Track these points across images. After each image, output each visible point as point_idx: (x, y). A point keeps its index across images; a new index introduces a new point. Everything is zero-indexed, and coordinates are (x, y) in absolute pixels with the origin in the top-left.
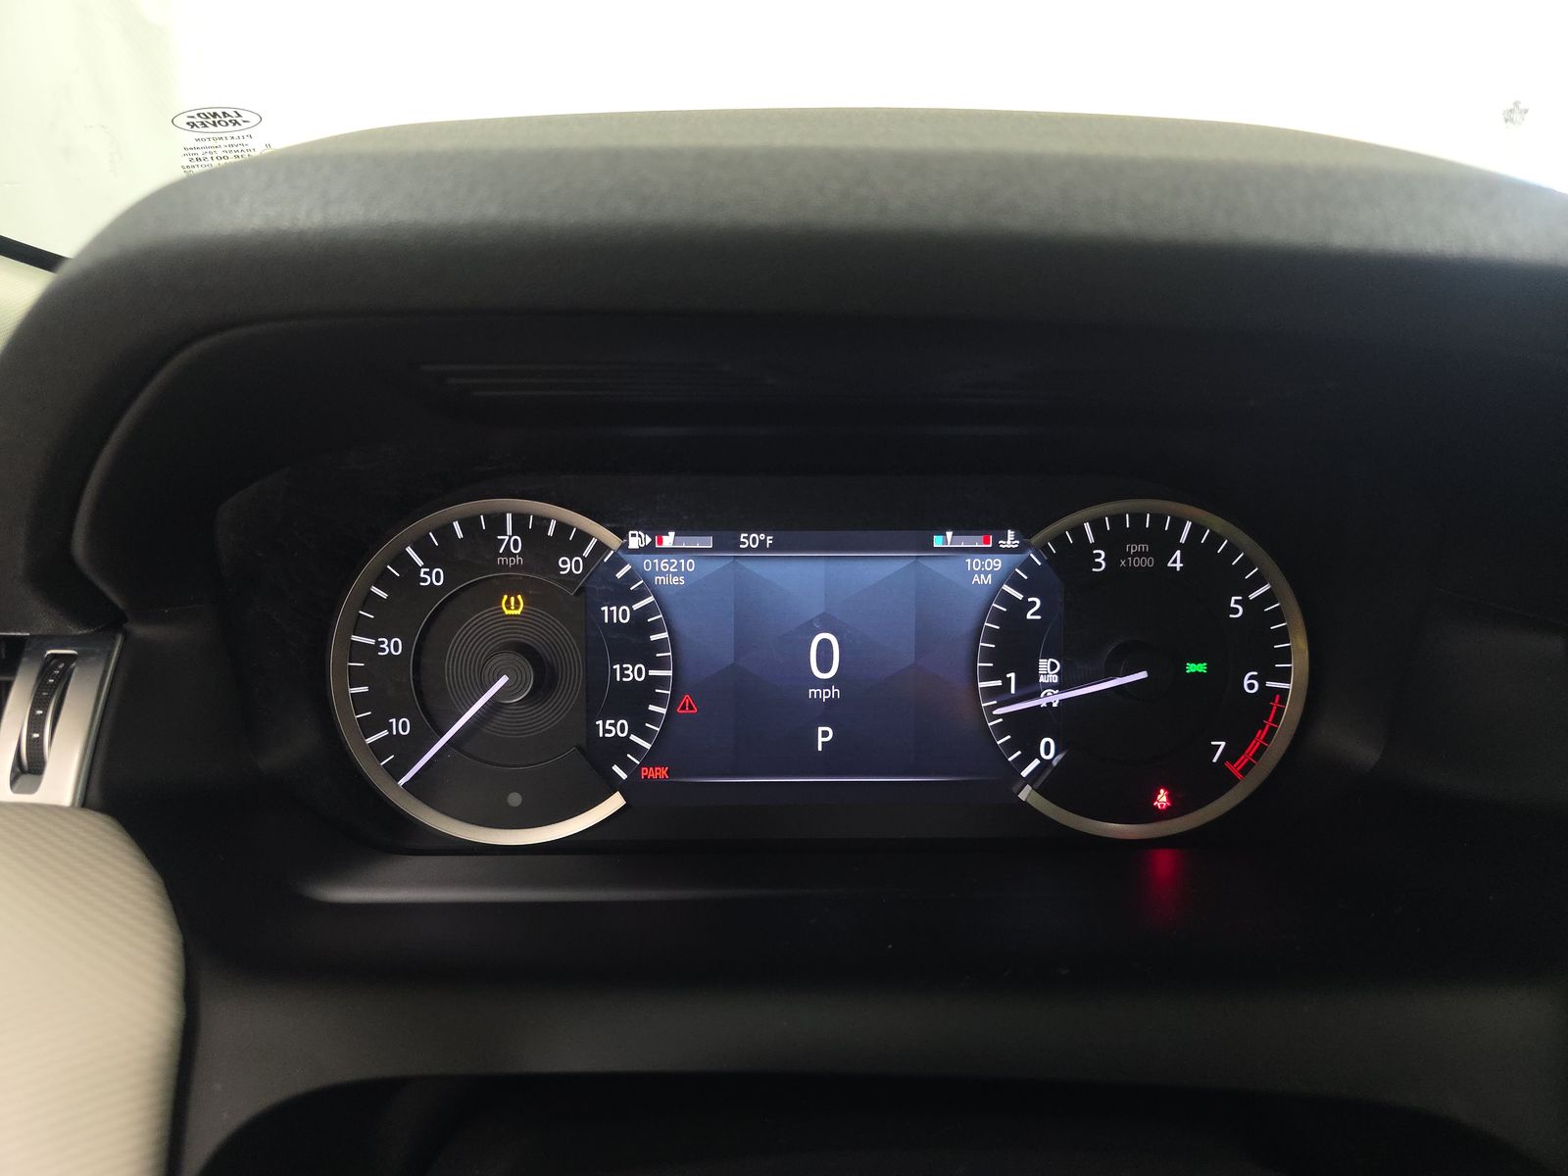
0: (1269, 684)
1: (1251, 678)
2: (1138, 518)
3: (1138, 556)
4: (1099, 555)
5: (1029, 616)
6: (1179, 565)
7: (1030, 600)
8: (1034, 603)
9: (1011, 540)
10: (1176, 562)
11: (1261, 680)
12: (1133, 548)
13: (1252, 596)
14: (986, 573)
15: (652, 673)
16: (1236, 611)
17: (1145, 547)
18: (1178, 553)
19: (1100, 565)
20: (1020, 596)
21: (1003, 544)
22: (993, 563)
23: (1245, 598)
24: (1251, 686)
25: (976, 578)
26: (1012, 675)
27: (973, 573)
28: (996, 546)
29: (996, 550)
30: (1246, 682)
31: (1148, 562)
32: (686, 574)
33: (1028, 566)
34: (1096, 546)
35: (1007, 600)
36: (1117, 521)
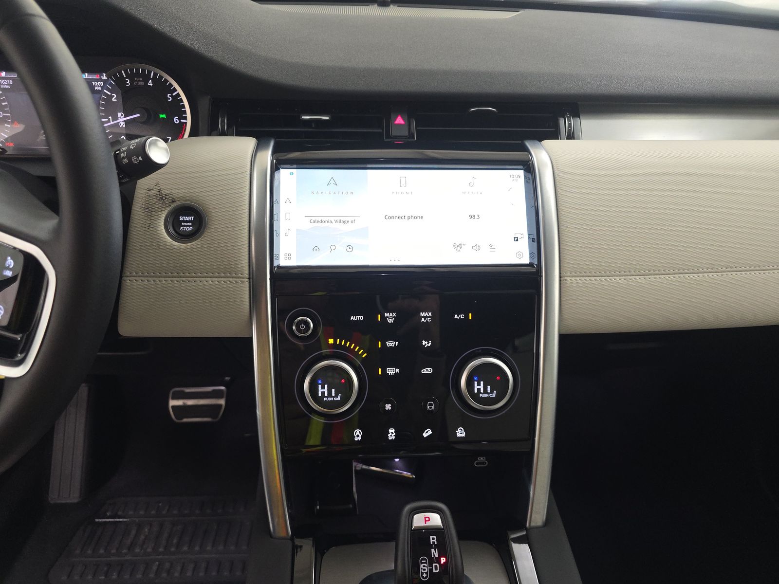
0: (182, 121)
1: (176, 119)
2: (137, 70)
3: (139, 82)
4: (128, 81)
5: (113, 100)
6: (151, 85)
7: (113, 95)
8: (114, 96)
9: (104, 77)
10: (150, 83)
11: (179, 119)
12: (137, 79)
13: (174, 94)
14: (99, 86)
15: (4, 114)
16: (170, 99)
17: (141, 79)
18: (151, 81)
19: (128, 84)
20: (110, 94)
21: (103, 78)
22: (100, 83)
23: (172, 95)
24: (176, 121)
25: (96, 88)
26: (110, 117)
27: (95, 86)
28: (101, 78)
29: (101, 80)
30: (175, 120)
31: (142, 83)
32: (10, 85)
33: (111, 84)
34: (126, 78)
35: (106, 94)
36: (132, 70)
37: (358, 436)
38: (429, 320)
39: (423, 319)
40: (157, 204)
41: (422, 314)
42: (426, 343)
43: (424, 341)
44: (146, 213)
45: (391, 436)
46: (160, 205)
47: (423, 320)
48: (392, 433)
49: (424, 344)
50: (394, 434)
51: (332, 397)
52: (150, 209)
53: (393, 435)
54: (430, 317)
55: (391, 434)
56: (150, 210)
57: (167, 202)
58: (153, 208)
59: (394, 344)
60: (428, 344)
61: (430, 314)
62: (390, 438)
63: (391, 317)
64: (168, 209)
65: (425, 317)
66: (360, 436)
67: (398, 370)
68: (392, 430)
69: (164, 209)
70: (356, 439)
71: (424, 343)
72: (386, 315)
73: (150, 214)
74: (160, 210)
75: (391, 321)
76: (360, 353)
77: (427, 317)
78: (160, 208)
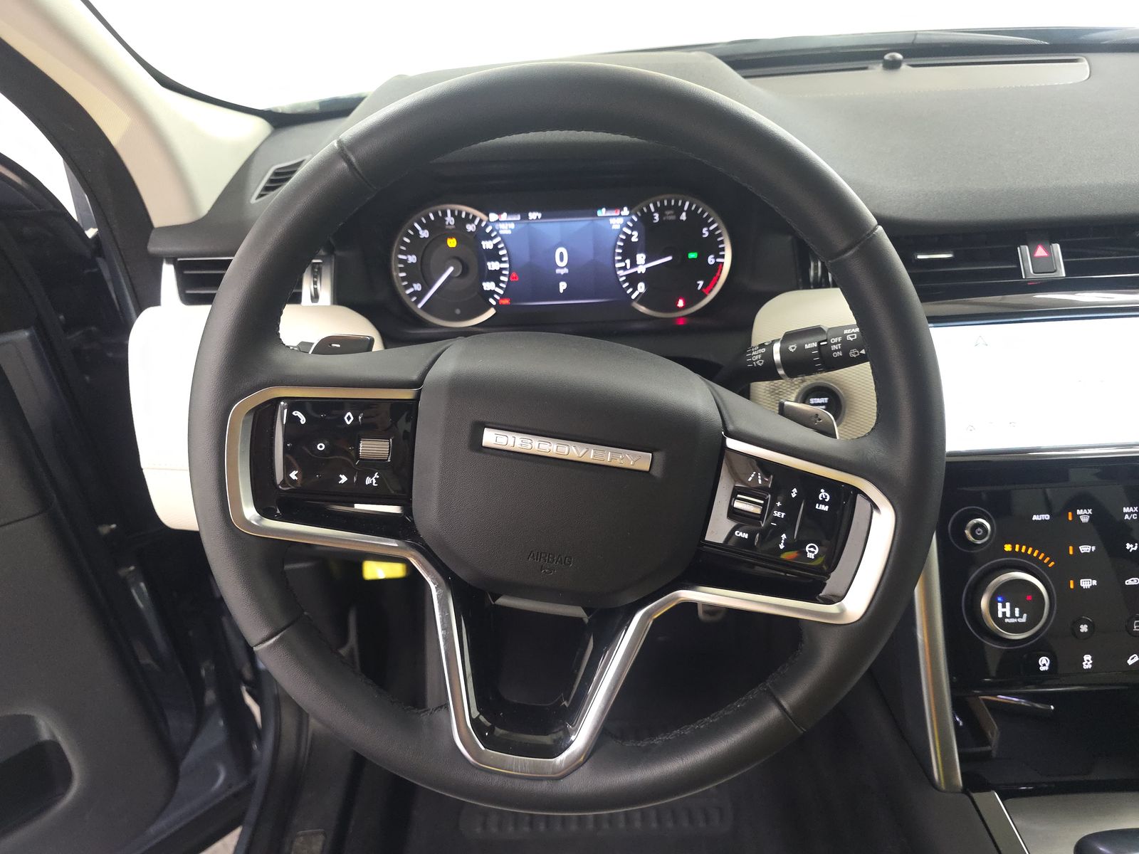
0: (718, 260)
1: (711, 258)
2: (669, 202)
3: (670, 216)
4: (656, 216)
5: (633, 239)
6: (685, 218)
7: (634, 233)
8: (635, 235)
9: (625, 212)
10: (683, 217)
11: (715, 258)
12: (668, 213)
13: (711, 228)
14: (618, 225)
15: (501, 266)
16: (706, 235)
17: (672, 212)
18: (684, 214)
19: (656, 220)
20: (630, 232)
21: (623, 213)
22: (620, 220)
23: (708, 230)
24: (711, 261)
25: (614, 227)
26: (628, 261)
27: (611, 224)
28: (620, 214)
29: (620, 216)
30: (709, 259)
31: (673, 218)
32: (511, 229)
33: (632, 221)
34: (655, 212)
35: (625, 234)
36: (662, 203)
37: (1044, 665)
38: (1134, 517)
39: (1127, 515)
40: (784, 385)
41: (1125, 510)
42: (1132, 546)
43: (1128, 544)
44: (773, 397)
45: (1087, 664)
46: (789, 386)
47: (1127, 517)
48: (1088, 661)
49: (1128, 548)
50: (1091, 662)
51: (1015, 617)
52: (777, 392)
53: (1089, 663)
54: (1135, 512)
55: (1086, 662)
56: (777, 394)
57: (796, 383)
58: (780, 390)
59: (1089, 549)
60: (1134, 547)
61: (1136, 509)
62: (1085, 667)
63: (1085, 514)
64: (797, 390)
65: (1130, 514)
66: (1047, 665)
67: (1095, 582)
68: (1087, 657)
69: (793, 391)
70: (1042, 669)
71: (1129, 546)
72: (1079, 512)
73: (777, 399)
74: (788, 393)
75: (1085, 519)
76: (1045, 561)
77: (1132, 513)
78: (789, 390)
